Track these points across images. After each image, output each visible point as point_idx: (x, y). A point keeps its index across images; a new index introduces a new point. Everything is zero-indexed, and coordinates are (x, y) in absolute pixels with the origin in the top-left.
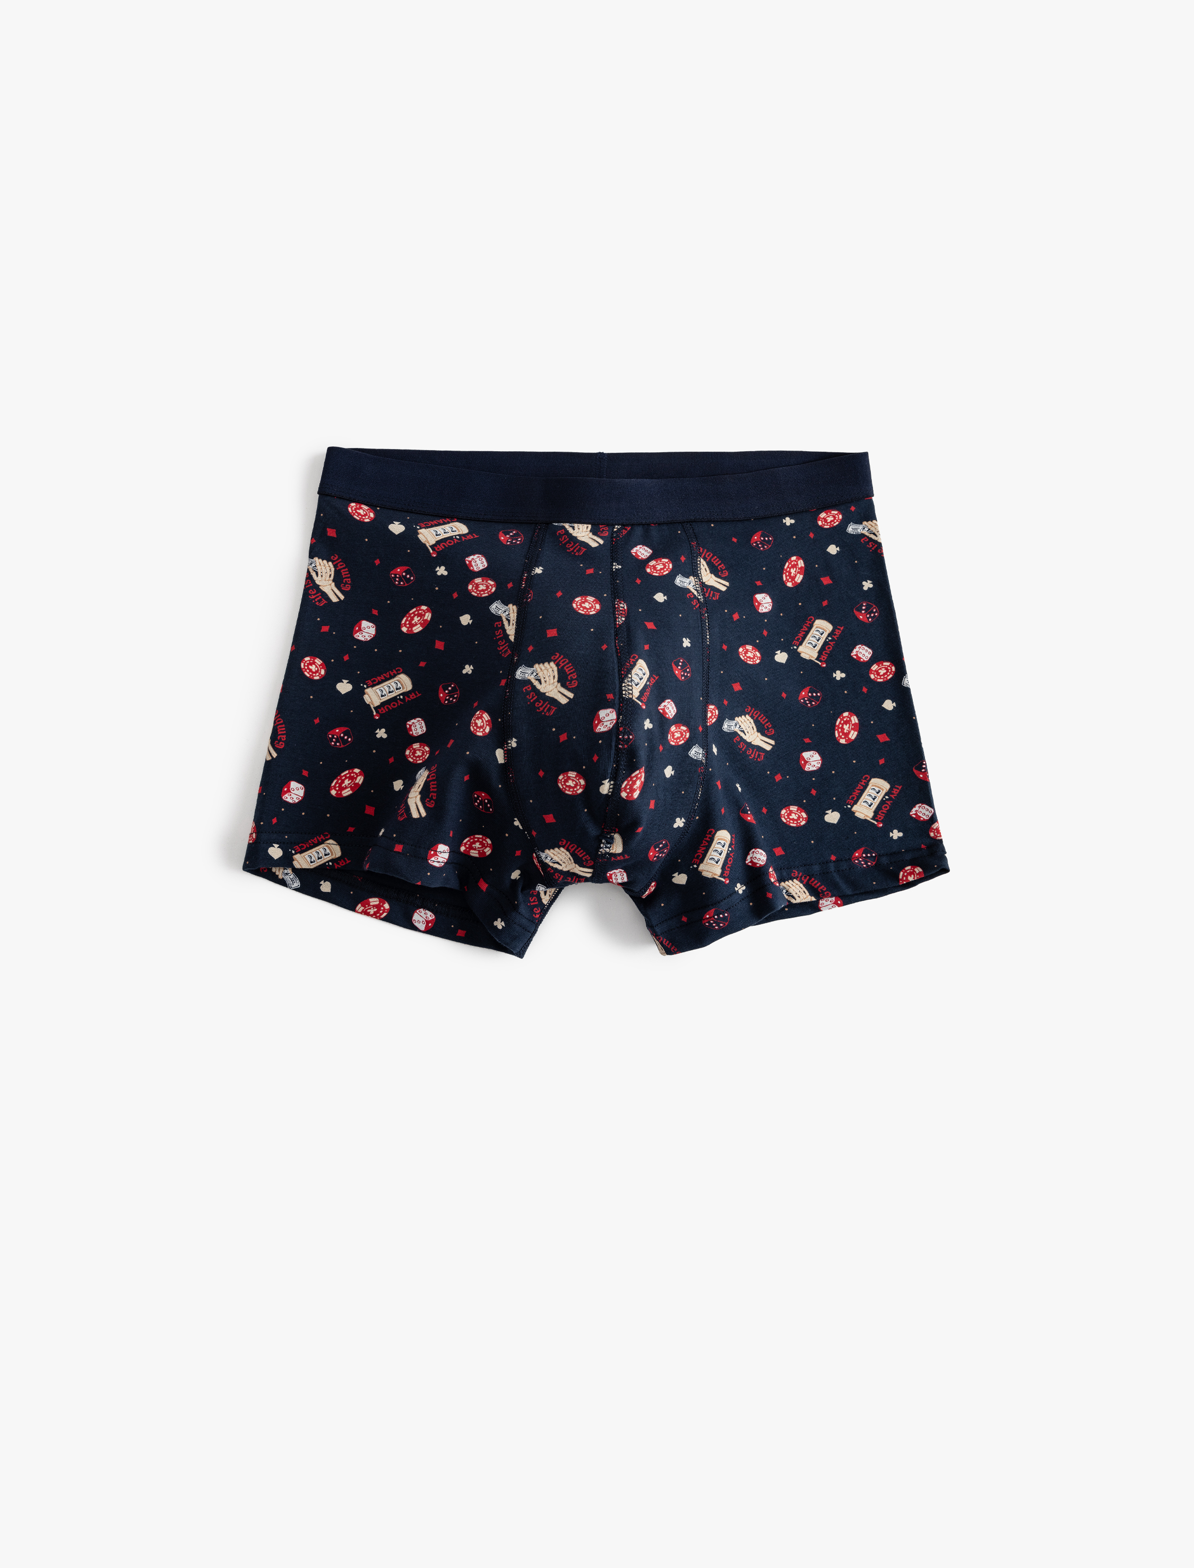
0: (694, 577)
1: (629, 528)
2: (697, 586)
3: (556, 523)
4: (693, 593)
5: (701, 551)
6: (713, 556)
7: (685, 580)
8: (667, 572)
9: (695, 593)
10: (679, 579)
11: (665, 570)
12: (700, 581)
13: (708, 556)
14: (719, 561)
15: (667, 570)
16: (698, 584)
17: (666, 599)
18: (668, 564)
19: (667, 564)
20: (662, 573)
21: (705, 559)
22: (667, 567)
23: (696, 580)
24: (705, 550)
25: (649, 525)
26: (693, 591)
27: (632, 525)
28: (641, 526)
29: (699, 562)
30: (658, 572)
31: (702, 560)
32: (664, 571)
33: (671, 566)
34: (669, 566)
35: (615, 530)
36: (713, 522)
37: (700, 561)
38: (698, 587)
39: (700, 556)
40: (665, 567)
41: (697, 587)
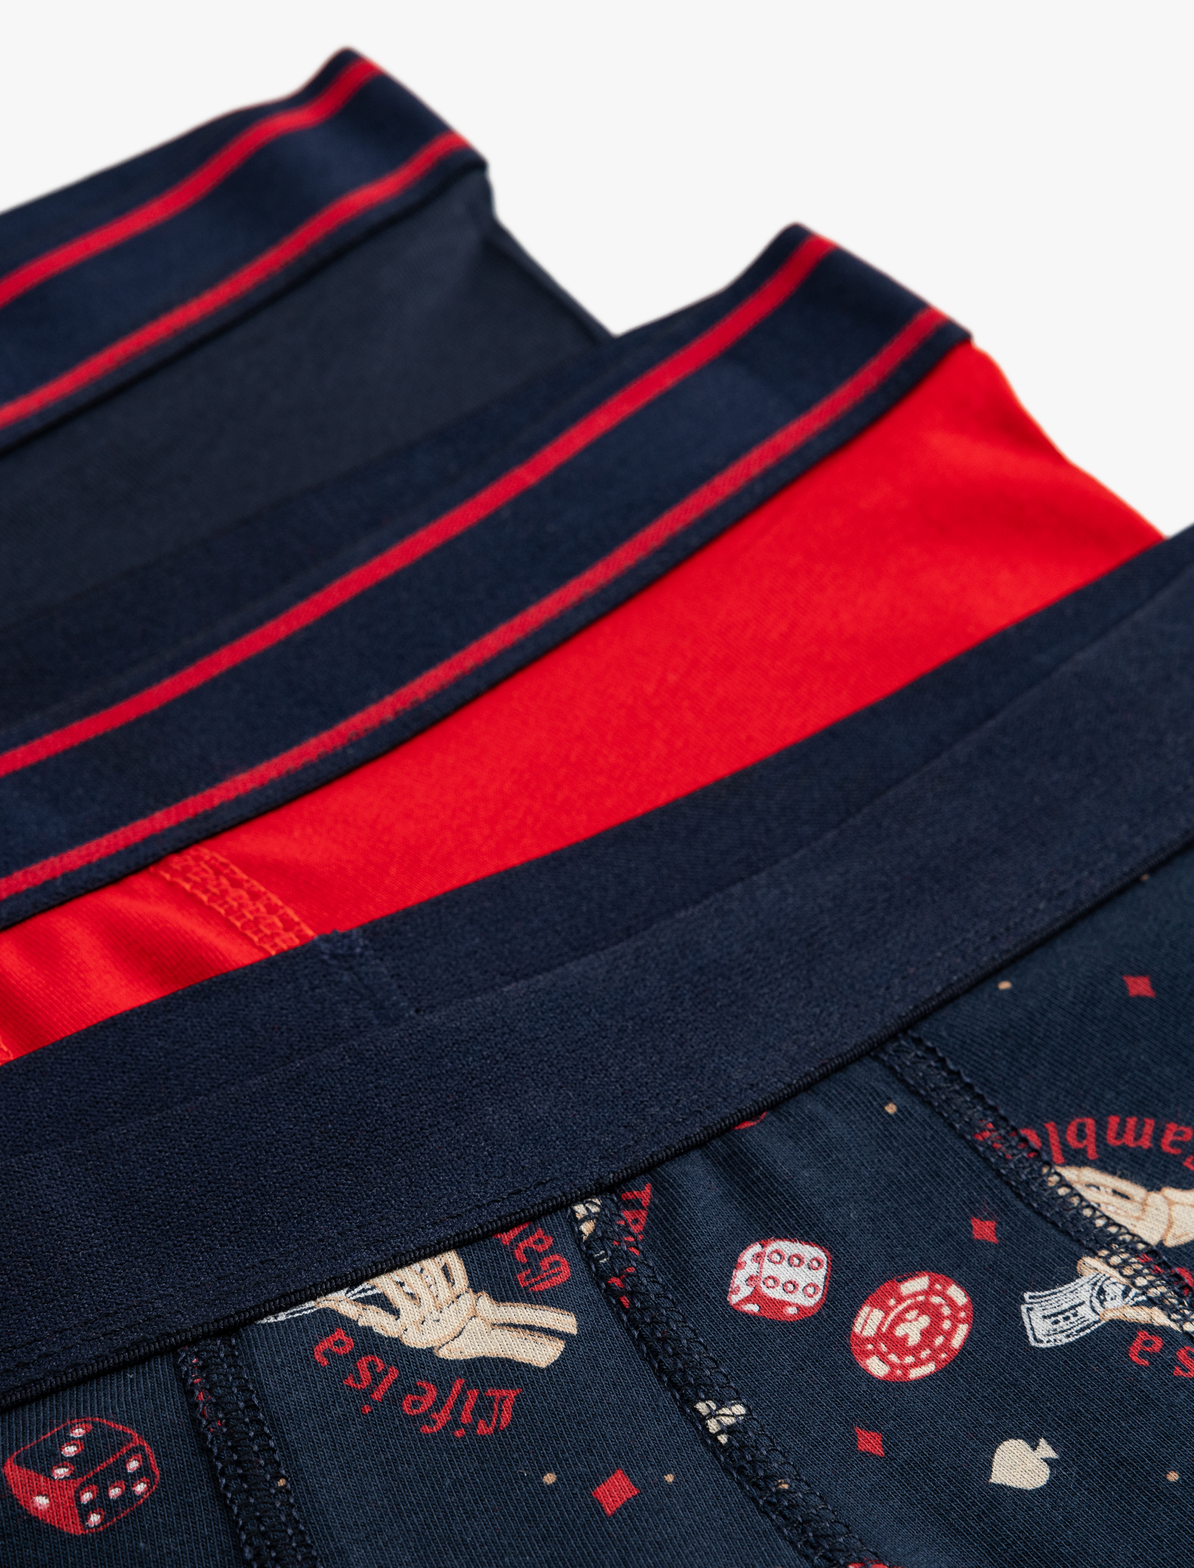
0: (1094, 1254)
1: (645, 1194)
2: (1141, 1282)
3: (274, 1312)
4: (1149, 1328)
5: (1035, 1142)
6: (1101, 1126)
7: (1063, 1297)
8: (963, 1330)
9: (1160, 1318)
10: (1037, 1315)
11: (946, 1325)
12: (1135, 1252)
13: (1081, 1135)
14: (1140, 1125)
15: (955, 1320)
16: (1138, 1273)
17: (1052, 1454)
18: (942, 1294)
19: (936, 1300)
20: (945, 1347)
21: (1077, 1159)
22: (946, 1311)
23: (1115, 1260)
24: (1050, 1127)
25: (725, 1131)
26: (1143, 1315)
27: (649, 1169)
28: (695, 1155)
29: (1062, 1191)
30: (924, 1354)
31: (1070, 1173)
32: (949, 1335)
33: (958, 1295)
34: (951, 1303)
35: (587, 1228)
36: (998, 972)
37: (1063, 1183)
38: (1151, 1284)
39: (1049, 1164)
40: (937, 1317)
41: (1144, 1290)
